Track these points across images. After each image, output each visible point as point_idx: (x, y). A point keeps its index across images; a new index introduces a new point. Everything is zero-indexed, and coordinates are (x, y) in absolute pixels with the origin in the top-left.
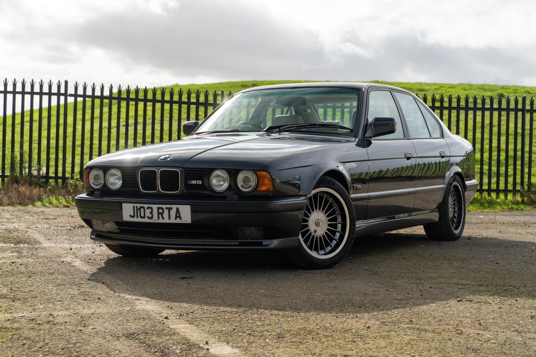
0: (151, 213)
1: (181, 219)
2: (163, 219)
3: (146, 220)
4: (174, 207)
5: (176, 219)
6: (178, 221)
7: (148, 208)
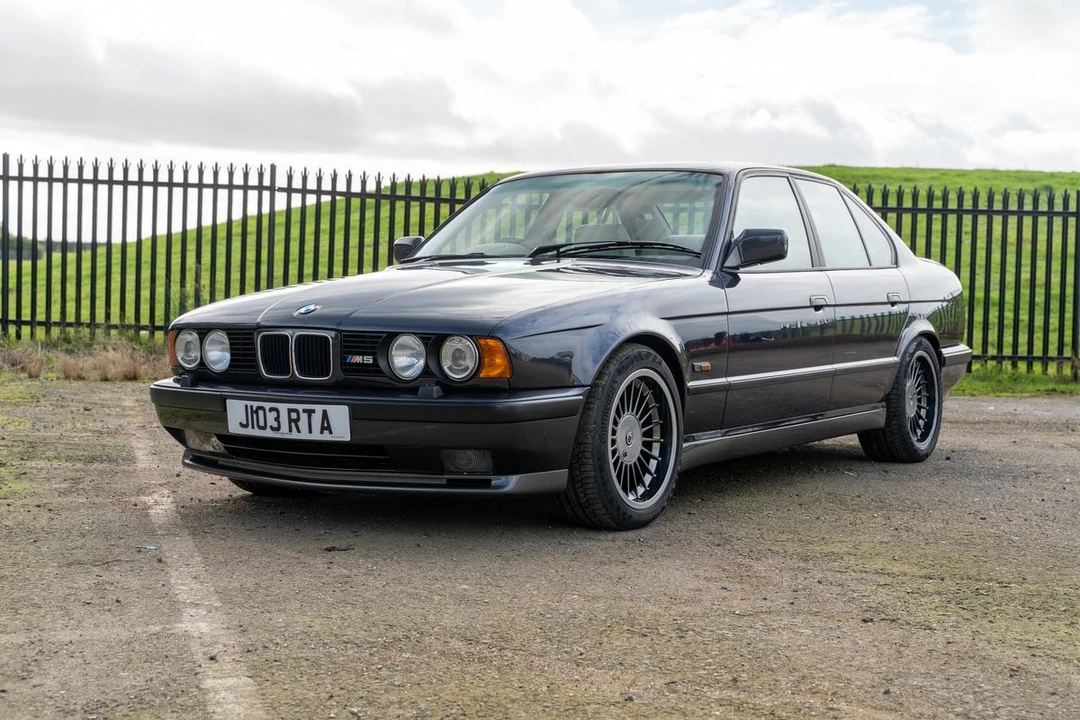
0: (277, 419)
1: (331, 433)
2: (299, 431)
3: (268, 433)
4: (319, 409)
5: (322, 432)
6: (326, 437)
7: (271, 410)
